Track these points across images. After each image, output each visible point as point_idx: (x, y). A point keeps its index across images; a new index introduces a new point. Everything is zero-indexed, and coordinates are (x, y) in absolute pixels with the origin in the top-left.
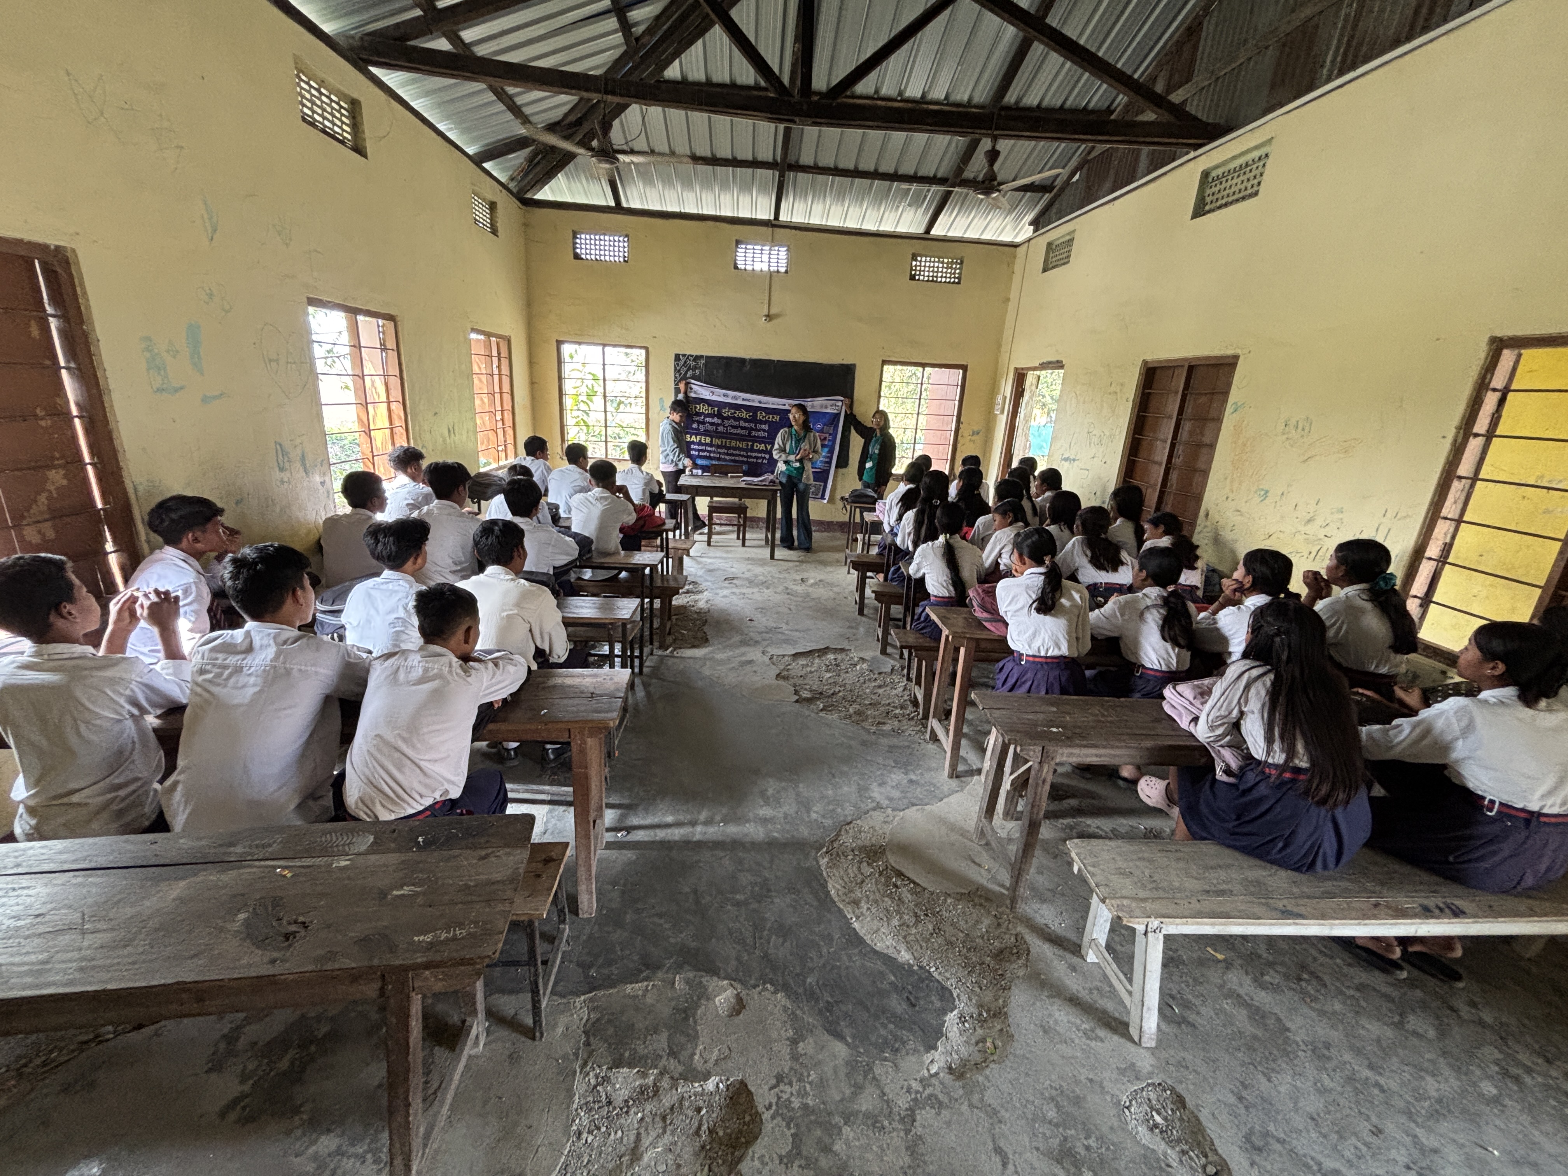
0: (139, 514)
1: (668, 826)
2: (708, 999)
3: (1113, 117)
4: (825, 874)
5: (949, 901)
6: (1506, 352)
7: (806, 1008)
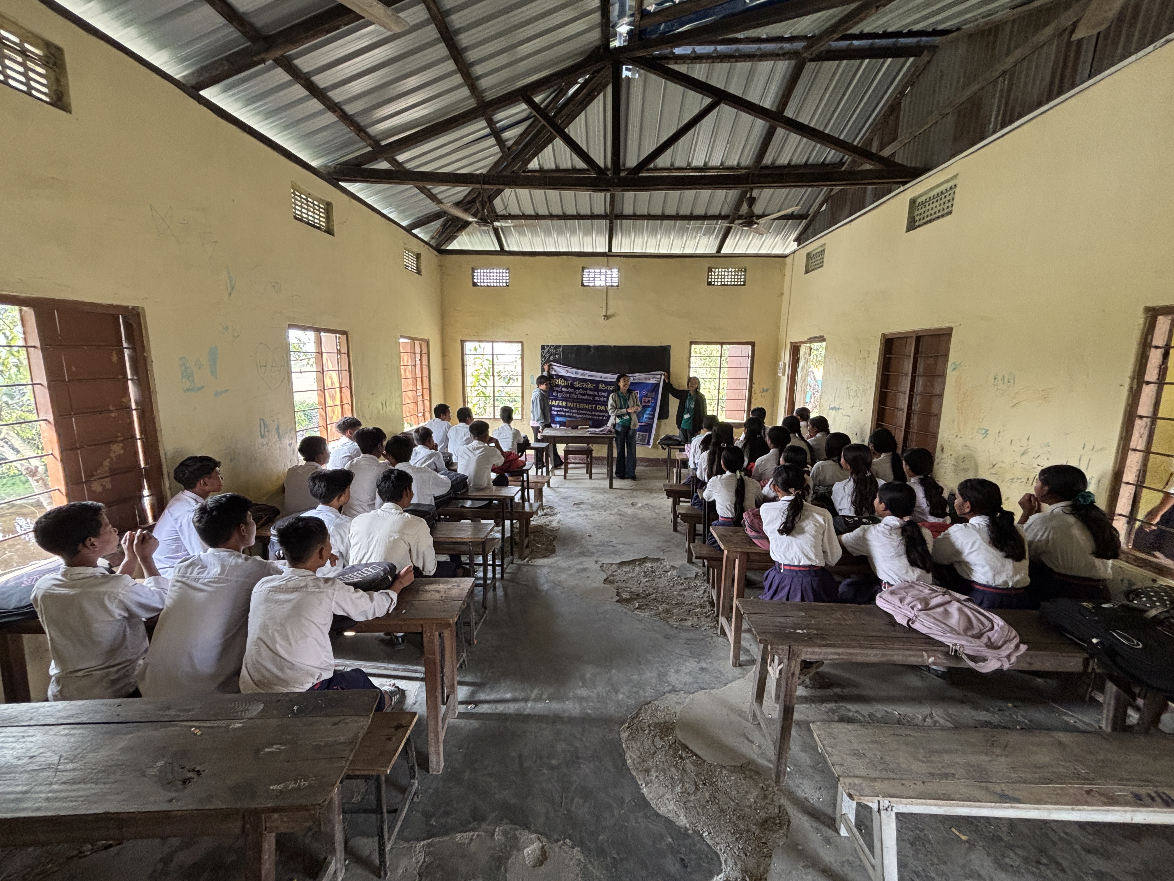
0: (168, 470)
1: (506, 701)
2: (518, 850)
3: (843, 169)
4: (624, 745)
5: (724, 772)
6: (1161, 318)
7: (596, 863)
